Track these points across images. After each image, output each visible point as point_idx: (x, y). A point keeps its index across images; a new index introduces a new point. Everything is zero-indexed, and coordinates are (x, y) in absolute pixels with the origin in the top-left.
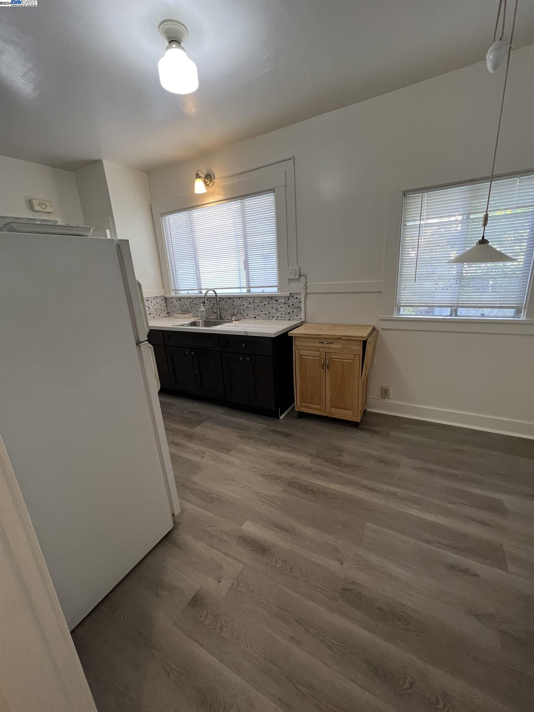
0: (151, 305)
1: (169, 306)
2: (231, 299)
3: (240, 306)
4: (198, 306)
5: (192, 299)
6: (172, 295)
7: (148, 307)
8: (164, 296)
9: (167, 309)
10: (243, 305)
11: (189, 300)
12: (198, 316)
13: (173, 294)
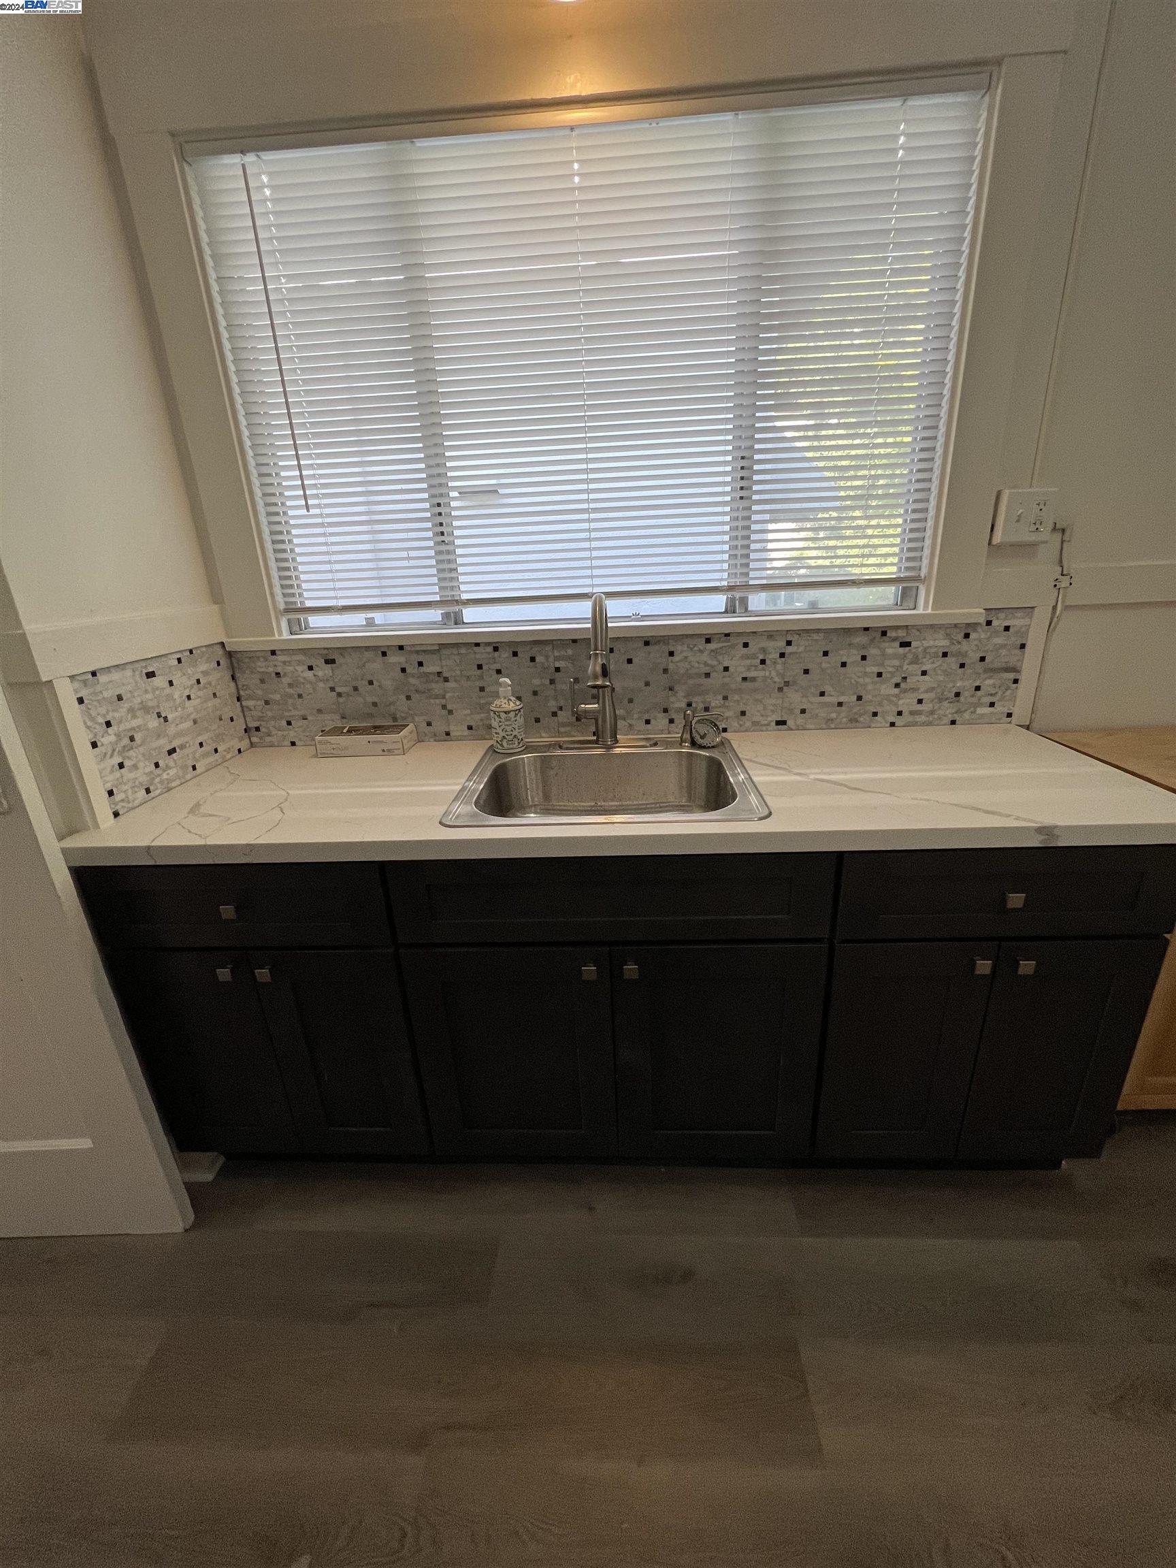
0: (170, 697)
1: (260, 692)
2: (658, 642)
3: (708, 675)
4: (451, 684)
5: (411, 652)
6: (277, 637)
7: (159, 715)
8: (222, 644)
9: (243, 711)
10: (726, 669)
11: (395, 659)
12: (448, 734)
13: (280, 633)
